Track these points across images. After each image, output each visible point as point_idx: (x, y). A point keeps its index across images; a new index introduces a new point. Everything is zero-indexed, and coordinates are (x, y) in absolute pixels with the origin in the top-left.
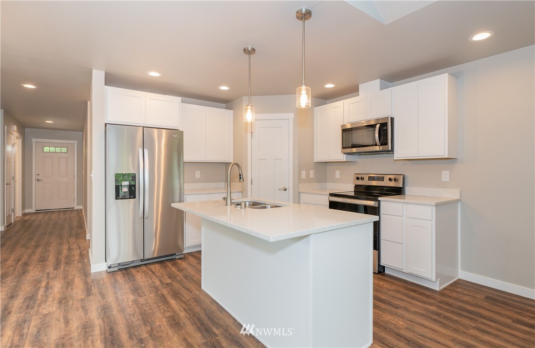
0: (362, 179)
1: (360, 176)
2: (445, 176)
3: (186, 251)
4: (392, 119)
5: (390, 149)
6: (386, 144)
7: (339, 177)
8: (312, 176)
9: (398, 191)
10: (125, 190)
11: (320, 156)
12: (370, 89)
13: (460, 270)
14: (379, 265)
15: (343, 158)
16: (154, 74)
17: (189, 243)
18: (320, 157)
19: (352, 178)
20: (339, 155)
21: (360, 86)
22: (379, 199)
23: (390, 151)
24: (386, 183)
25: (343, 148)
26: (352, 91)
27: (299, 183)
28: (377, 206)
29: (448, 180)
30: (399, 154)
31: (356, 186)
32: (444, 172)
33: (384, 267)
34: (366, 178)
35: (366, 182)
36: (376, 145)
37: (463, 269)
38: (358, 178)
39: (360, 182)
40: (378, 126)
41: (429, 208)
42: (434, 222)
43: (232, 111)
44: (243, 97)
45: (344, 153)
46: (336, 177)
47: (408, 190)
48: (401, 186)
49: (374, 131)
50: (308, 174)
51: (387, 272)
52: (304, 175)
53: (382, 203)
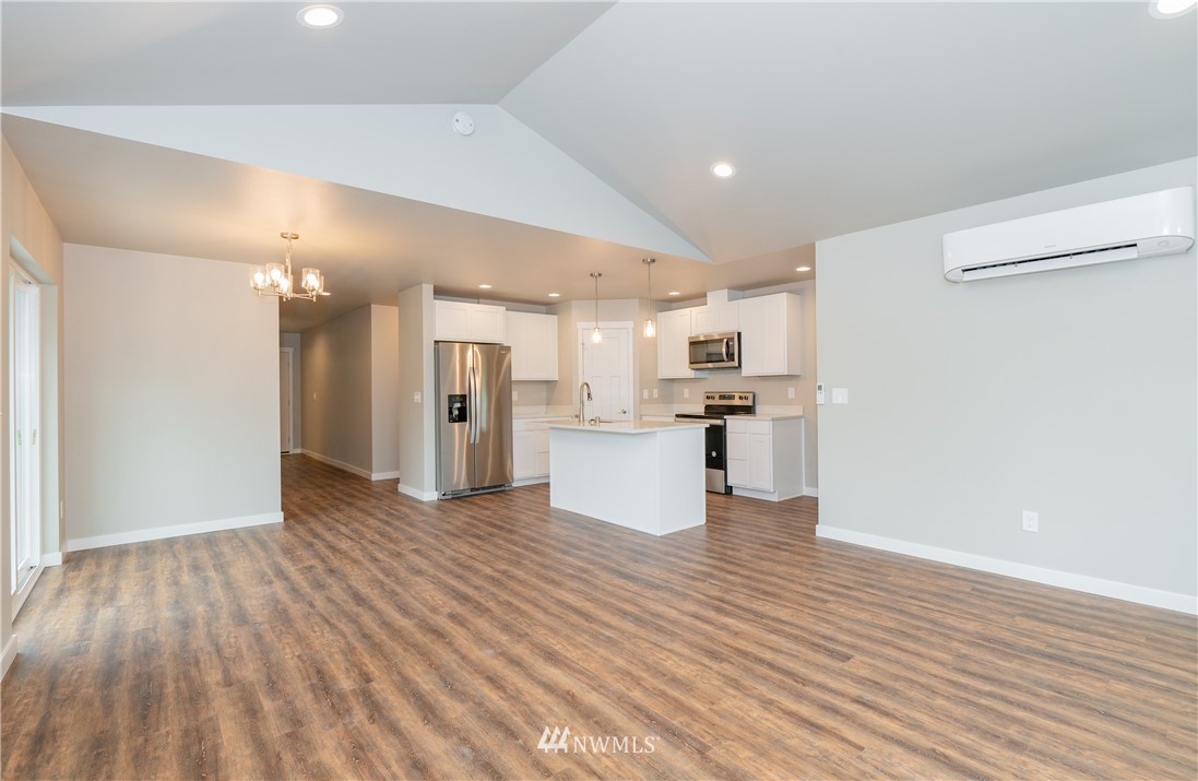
0: (713, 398)
1: (709, 395)
2: (791, 393)
3: (514, 485)
4: (739, 334)
5: (737, 365)
6: (733, 360)
7: (688, 396)
8: (656, 396)
9: (749, 410)
10: (456, 412)
11: (665, 372)
12: (717, 298)
13: (804, 487)
14: (726, 485)
15: (691, 374)
16: (485, 287)
17: (522, 471)
19: (702, 397)
20: (686, 371)
21: (708, 294)
22: (726, 417)
23: (736, 368)
24: (737, 402)
25: (691, 363)
26: (698, 298)
27: (640, 404)
28: (723, 424)
29: (793, 397)
30: (747, 370)
31: (707, 407)
32: (790, 390)
33: (731, 487)
34: (717, 397)
35: (717, 402)
36: (723, 361)
37: (806, 486)
38: (708, 398)
39: (711, 402)
40: (726, 340)
41: (767, 423)
42: (771, 437)
43: (556, 316)
44: (573, 302)
45: (693, 369)
46: (685, 396)
47: (758, 409)
48: (751, 404)
49: (721, 346)
50: (651, 394)
51: (733, 493)
52: (646, 396)
53: (728, 421)
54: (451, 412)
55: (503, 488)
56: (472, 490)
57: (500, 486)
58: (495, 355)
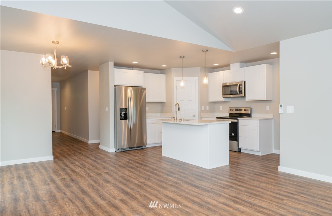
0: (233, 110)
1: (231, 109)
2: (268, 108)
4: (245, 82)
5: (244, 96)
6: (242, 94)
7: (221, 109)
8: (207, 109)
9: (248, 116)
10: (123, 116)
12: (235, 67)
14: (238, 148)
15: (223, 100)
16: (135, 62)
18: (211, 99)
19: (228, 110)
20: (220, 98)
21: (231, 65)
22: (238, 118)
24: (243, 112)
25: (223, 95)
26: (226, 66)
27: (201, 113)
28: (237, 122)
29: (269, 110)
30: (248, 98)
31: (230, 114)
32: (267, 106)
33: (241, 149)
34: (235, 110)
35: (234, 112)
36: (237, 94)
37: (274, 149)
39: (232, 112)
40: (238, 85)
41: (257, 121)
42: (258, 127)
43: (165, 75)
44: (172, 69)
45: (224, 98)
46: (220, 109)
47: (253, 115)
48: (250, 113)
49: (237, 87)
50: (205, 108)
51: (242, 151)
52: (203, 109)
53: (239, 120)
54: (121, 115)
55: (142, 148)
56: (130, 148)
57: (141, 147)
58: (139, 91)
